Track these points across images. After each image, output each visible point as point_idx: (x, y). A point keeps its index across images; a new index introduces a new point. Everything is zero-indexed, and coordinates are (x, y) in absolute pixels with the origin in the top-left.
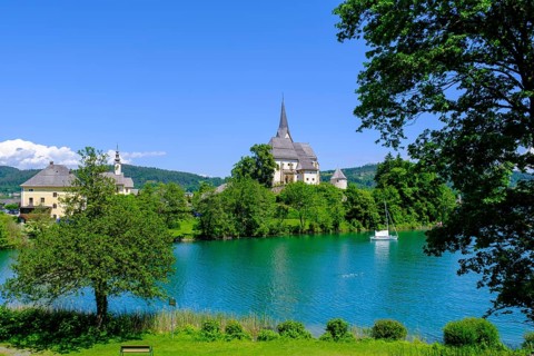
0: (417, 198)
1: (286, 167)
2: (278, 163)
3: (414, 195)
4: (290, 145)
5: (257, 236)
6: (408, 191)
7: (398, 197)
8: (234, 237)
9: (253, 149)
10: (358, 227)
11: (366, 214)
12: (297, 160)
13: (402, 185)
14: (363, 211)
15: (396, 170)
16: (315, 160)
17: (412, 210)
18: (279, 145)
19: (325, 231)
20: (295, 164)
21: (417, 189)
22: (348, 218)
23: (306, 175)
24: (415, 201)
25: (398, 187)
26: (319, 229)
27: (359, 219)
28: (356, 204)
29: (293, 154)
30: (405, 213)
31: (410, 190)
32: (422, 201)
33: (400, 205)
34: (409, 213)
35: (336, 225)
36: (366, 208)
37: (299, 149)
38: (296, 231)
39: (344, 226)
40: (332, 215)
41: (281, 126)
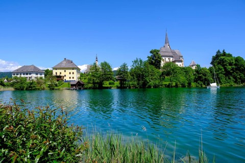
0: (234, 71)
1: (167, 60)
2: (164, 58)
3: (232, 69)
4: (170, 51)
5: (148, 87)
6: (229, 68)
7: (223, 70)
8: (136, 88)
9: (151, 52)
10: (201, 85)
11: (205, 79)
12: (172, 57)
13: (226, 65)
14: (204, 77)
15: (222, 57)
16: (182, 57)
17: (231, 78)
18: (164, 50)
19: (183, 86)
20: (171, 59)
21: (234, 66)
22: (196, 81)
23: (177, 63)
24: (233, 73)
25: (223, 66)
26: (181, 86)
27: (202, 81)
28: (200, 74)
29: (171, 54)
30: (227, 78)
31: (230, 67)
32: (237, 73)
33: (224, 74)
34: (229, 79)
35: (189, 84)
36: (205, 75)
37: (174, 53)
38: (168, 86)
39: (193, 84)
40: (187, 79)
41: (166, 43)
